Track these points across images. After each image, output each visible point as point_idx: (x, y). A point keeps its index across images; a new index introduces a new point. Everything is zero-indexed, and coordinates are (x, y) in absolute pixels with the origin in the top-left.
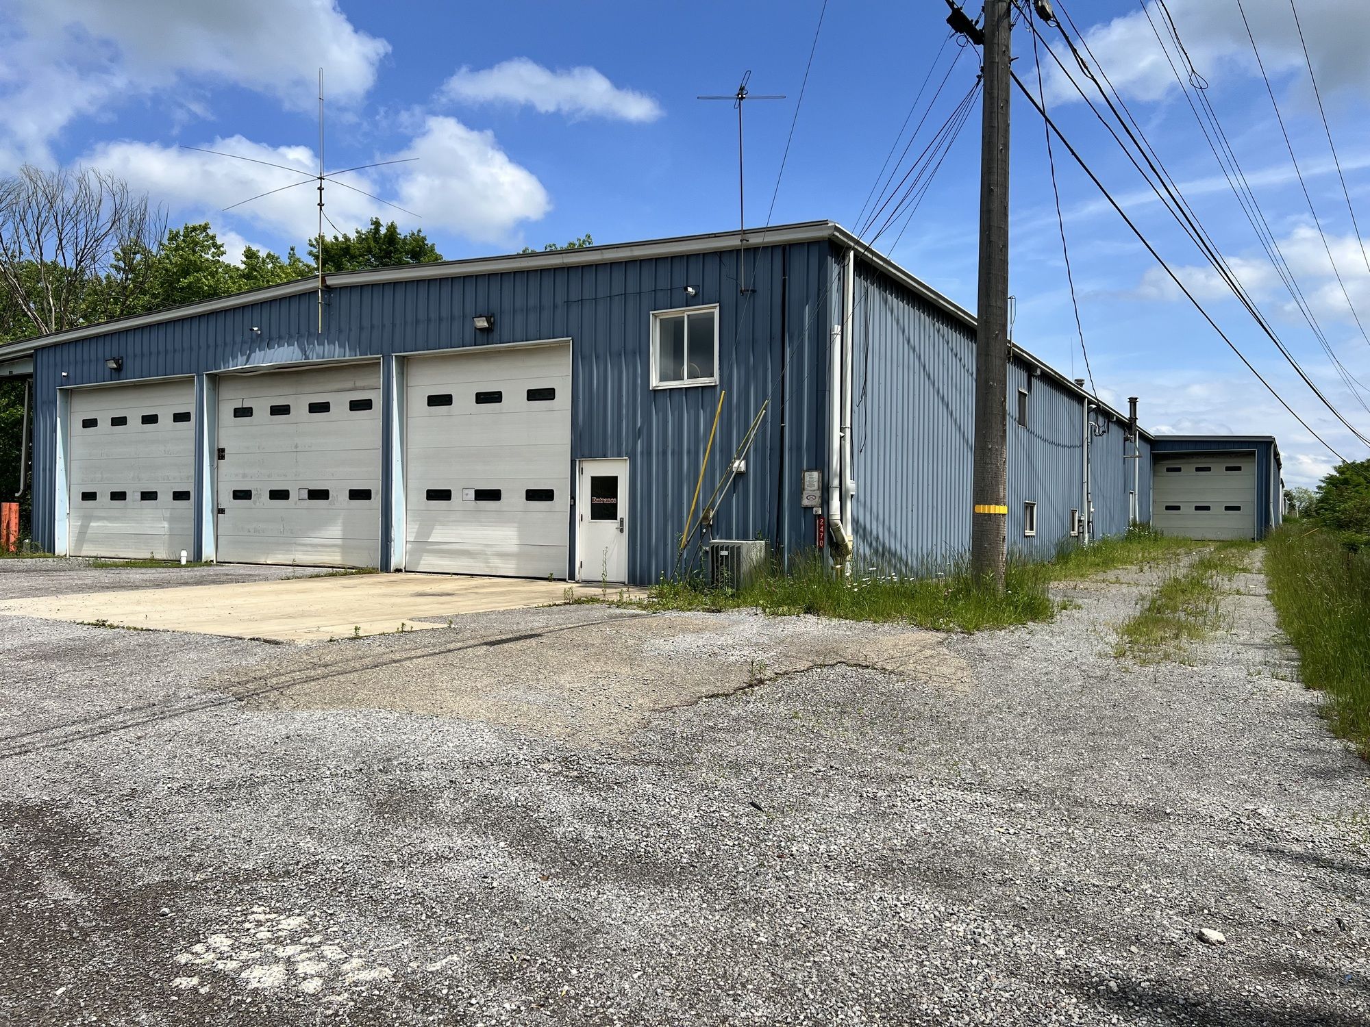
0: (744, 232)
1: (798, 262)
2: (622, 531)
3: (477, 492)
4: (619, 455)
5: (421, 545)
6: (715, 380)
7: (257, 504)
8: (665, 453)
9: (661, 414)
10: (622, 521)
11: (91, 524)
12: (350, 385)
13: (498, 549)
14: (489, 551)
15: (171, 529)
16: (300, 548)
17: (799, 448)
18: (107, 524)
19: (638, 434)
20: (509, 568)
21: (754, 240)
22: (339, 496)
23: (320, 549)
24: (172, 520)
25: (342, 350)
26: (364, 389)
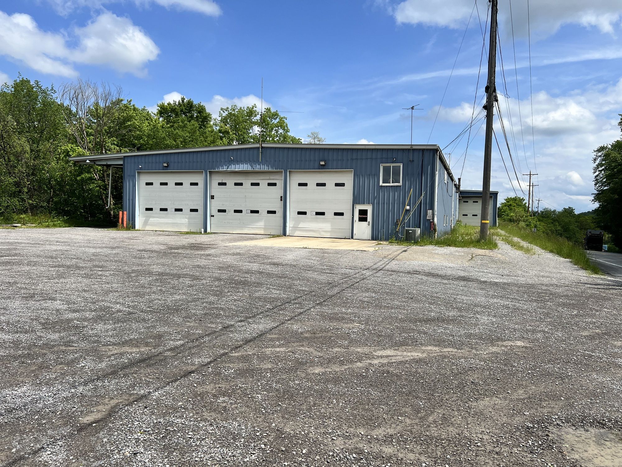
0: (412, 145)
1: (426, 154)
2: (369, 225)
3: (316, 213)
4: (369, 203)
5: (295, 228)
6: (401, 184)
7: (229, 214)
8: (384, 203)
9: (383, 193)
10: (369, 222)
11: (150, 219)
12: (268, 178)
13: (324, 230)
14: (320, 230)
15: (189, 221)
16: (246, 228)
17: (426, 204)
18: (158, 219)
19: (375, 198)
20: (328, 235)
21: (414, 147)
22: (263, 212)
23: (255, 229)
24: (189, 219)
25: (268, 168)
26: (273, 179)
